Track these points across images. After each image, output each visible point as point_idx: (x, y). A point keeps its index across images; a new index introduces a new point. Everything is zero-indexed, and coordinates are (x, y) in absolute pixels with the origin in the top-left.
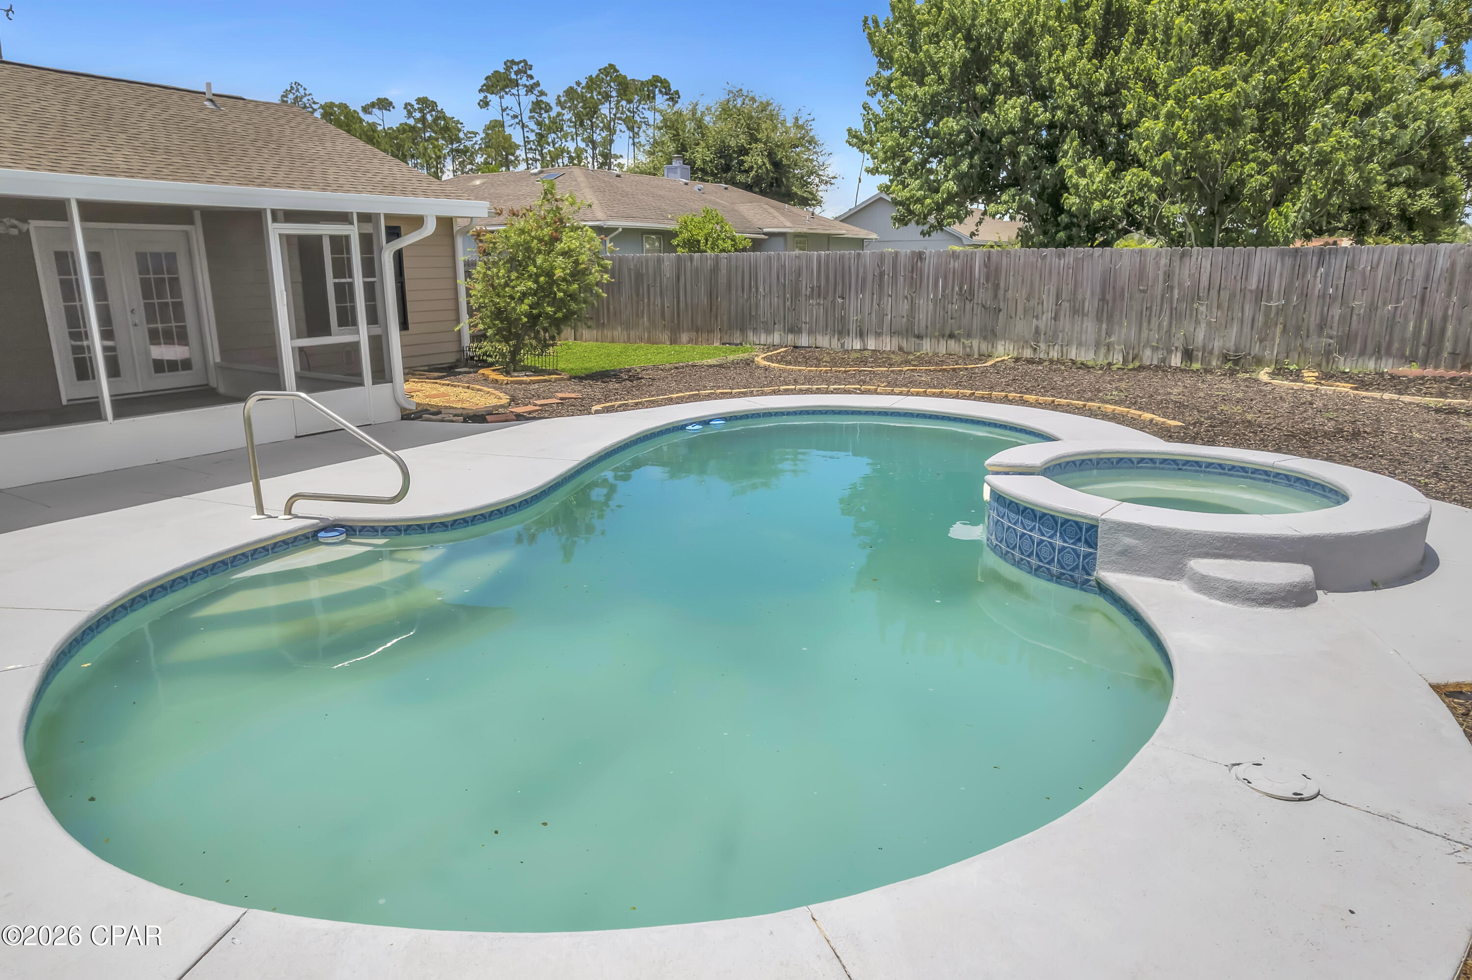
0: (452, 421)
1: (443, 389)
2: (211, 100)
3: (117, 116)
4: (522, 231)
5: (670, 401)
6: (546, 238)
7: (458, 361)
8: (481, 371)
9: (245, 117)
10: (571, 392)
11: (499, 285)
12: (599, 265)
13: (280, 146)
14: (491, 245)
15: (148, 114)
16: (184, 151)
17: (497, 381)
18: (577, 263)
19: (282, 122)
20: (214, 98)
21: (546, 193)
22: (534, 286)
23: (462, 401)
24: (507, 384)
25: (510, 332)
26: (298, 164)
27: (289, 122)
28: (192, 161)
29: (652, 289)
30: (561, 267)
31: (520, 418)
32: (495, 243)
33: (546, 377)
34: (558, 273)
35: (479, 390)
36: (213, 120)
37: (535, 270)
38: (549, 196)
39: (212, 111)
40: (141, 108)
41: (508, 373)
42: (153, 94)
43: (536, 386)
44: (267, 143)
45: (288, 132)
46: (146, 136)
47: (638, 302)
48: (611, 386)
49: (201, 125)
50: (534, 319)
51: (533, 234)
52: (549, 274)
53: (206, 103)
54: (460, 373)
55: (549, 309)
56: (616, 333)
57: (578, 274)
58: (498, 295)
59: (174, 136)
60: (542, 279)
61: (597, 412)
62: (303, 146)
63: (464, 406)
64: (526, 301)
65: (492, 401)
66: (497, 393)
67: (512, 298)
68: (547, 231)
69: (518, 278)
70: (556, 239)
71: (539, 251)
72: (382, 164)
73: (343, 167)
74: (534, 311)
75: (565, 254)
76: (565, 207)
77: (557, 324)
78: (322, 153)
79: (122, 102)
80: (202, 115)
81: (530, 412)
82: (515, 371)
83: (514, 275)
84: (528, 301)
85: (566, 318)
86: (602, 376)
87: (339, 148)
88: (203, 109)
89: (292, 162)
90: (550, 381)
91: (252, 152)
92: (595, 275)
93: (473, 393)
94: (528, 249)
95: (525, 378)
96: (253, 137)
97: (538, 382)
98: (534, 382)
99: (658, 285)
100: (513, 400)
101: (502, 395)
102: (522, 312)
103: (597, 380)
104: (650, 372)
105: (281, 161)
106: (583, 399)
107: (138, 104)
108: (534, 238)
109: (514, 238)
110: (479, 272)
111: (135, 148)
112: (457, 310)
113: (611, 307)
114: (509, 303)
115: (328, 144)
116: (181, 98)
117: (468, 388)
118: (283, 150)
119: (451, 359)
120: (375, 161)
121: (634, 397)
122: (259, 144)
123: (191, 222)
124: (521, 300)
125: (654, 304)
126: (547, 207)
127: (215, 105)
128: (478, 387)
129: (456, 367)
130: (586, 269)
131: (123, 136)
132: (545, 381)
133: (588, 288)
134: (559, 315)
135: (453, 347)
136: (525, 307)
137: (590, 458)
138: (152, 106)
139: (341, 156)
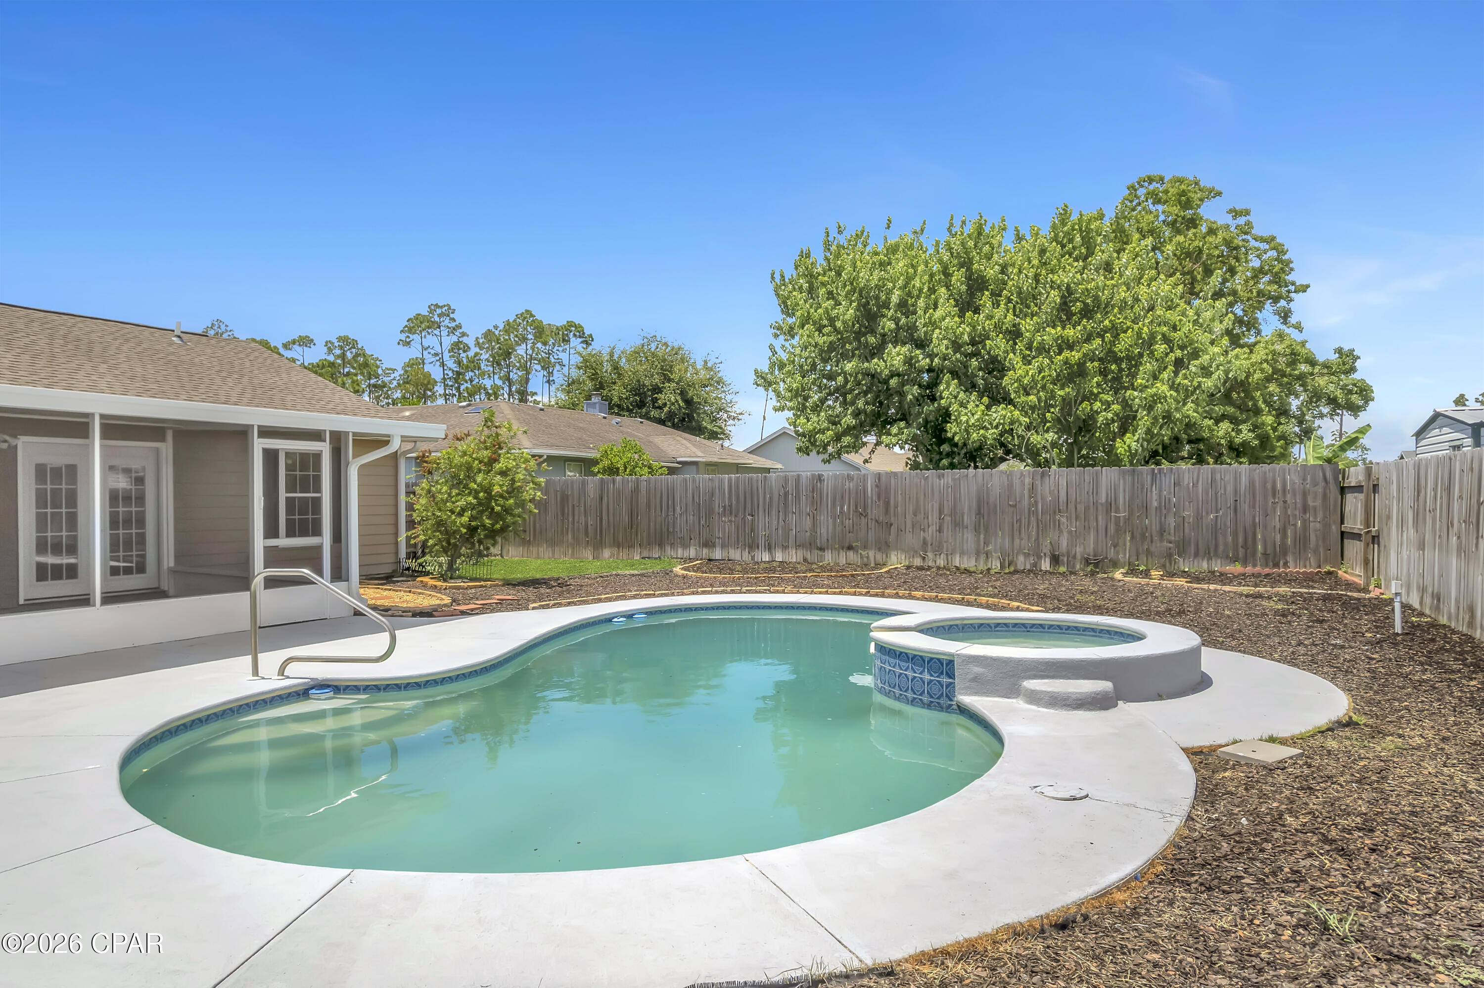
0: (402, 616)
1: (386, 593)
2: (179, 337)
3: (97, 349)
4: (465, 454)
5: (600, 601)
6: (486, 460)
7: (394, 571)
8: (419, 579)
9: (209, 351)
10: (509, 594)
11: (442, 500)
12: (533, 483)
13: (242, 376)
14: (435, 465)
15: (124, 348)
16: (159, 379)
17: (436, 586)
18: (513, 481)
19: (242, 355)
20: (182, 335)
21: (486, 421)
22: (474, 501)
23: (407, 602)
24: (446, 589)
25: (449, 543)
26: (259, 392)
27: (248, 356)
28: (166, 388)
29: (576, 509)
30: (499, 485)
31: (463, 613)
32: (438, 464)
33: (482, 583)
34: (496, 489)
35: (420, 593)
36: (181, 353)
37: (475, 486)
38: (490, 424)
39: (180, 346)
40: (118, 342)
41: (445, 581)
42: (126, 331)
43: (473, 591)
44: (230, 374)
45: (248, 364)
46: (125, 366)
47: (563, 521)
48: (542, 590)
49: (172, 357)
50: (472, 530)
51: (474, 456)
52: (488, 490)
53: (174, 339)
54: (398, 581)
55: (487, 521)
56: (541, 549)
57: (513, 491)
58: (440, 510)
59: (149, 366)
60: (481, 494)
61: (534, 608)
62: (262, 377)
63: (409, 605)
64: (466, 514)
65: (435, 602)
66: (439, 595)
67: (452, 512)
68: (486, 453)
69: (457, 495)
70: (493, 460)
71: (480, 471)
72: (334, 394)
73: (299, 396)
74: (473, 523)
75: (503, 473)
76: (503, 431)
77: (492, 534)
78: (279, 383)
79: (100, 337)
80: (171, 349)
81: (472, 610)
82: (451, 578)
83: (454, 492)
84: (468, 513)
85: (504, 529)
86: (535, 583)
87: (294, 379)
88: (172, 344)
89: (254, 390)
90: (485, 586)
91: (218, 381)
92: (530, 491)
93: (415, 596)
94: (469, 468)
95: (462, 584)
96: (217, 368)
97: (475, 587)
98: (471, 588)
99: (582, 505)
100: (454, 601)
101: (443, 597)
102: (462, 524)
103: (529, 586)
104: (577, 580)
105: (244, 389)
106: (518, 600)
107: (115, 339)
108: (475, 459)
109: (457, 460)
110: (422, 489)
111: (116, 376)
112: (396, 524)
113: (538, 525)
114: (450, 517)
115: (284, 376)
116: (152, 334)
117: (410, 592)
118: (245, 380)
119: (388, 569)
120: (327, 391)
121: (565, 598)
122: (224, 374)
123: (163, 439)
124: (461, 514)
125: (578, 522)
126: (486, 432)
127: (182, 340)
128: (420, 591)
129: (393, 577)
130: (521, 487)
131: (105, 366)
132: (481, 586)
133: (522, 504)
134: (498, 526)
135: (392, 559)
136: (465, 519)
137: (536, 638)
138: (127, 340)
139: (296, 386)
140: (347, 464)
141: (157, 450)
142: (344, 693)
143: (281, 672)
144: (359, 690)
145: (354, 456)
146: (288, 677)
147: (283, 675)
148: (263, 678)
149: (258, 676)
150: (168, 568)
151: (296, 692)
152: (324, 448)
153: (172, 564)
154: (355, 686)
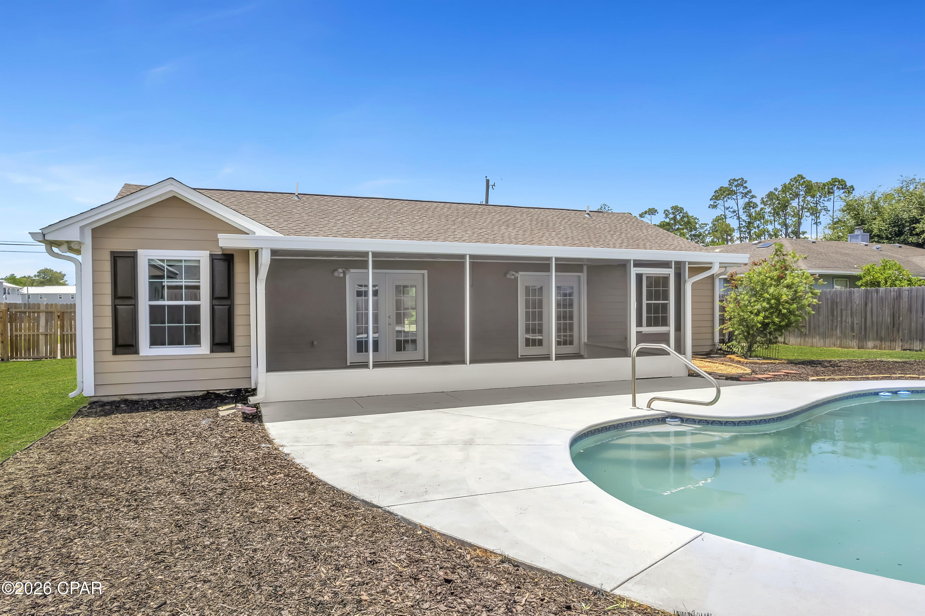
0: (719, 379)
1: (707, 364)
2: (588, 214)
3: (551, 225)
4: (760, 273)
5: (868, 379)
6: (775, 278)
7: (711, 351)
8: (728, 356)
9: (603, 220)
10: (793, 370)
11: (745, 305)
12: (812, 293)
13: (621, 233)
14: (740, 282)
15: (563, 223)
16: (580, 238)
17: (740, 361)
18: (796, 291)
19: (621, 221)
20: (590, 213)
21: (776, 251)
22: (767, 306)
23: (722, 370)
24: (747, 363)
25: (749, 333)
26: (631, 241)
27: (624, 221)
28: (583, 242)
29: (844, 312)
30: (786, 295)
31: (760, 380)
32: (742, 281)
33: (772, 361)
34: (784, 298)
35: (729, 365)
36: (590, 223)
37: (768, 296)
38: (779, 253)
39: (589, 219)
40: (560, 220)
41: (746, 358)
42: (563, 214)
43: (766, 366)
44: (615, 232)
45: (624, 226)
46: (563, 232)
47: (832, 321)
48: (818, 369)
49: (585, 226)
50: (765, 325)
51: (767, 275)
52: (778, 299)
53: (586, 215)
54: (714, 357)
55: (777, 319)
56: (814, 340)
57: (795, 298)
58: (743, 311)
59: (575, 231)
60: (773, 301)
61: (813, 380)
62: (632, 233)
63: (722, 372)
64: (761, 314)
65: (740, 371)
66: (743, 367)
67: (751, 312)
68: (775, 274)
69: (755, 301)
70: (781, 278)
71: (771, 285)
72: (674, 240)
73: (654, 242)
74: (766, 321)
75: (789, 287)
76: (788, 258)
77: (780, 329)
78: (642, 235)
79: (552, 218)
80: (585, 221)
81: (767, 378)
82: (750, 357)
83: (753, 299)
84: (762, 314)
85: (788, 325)
86: (811, 363)
87: (650, 233)
88: (585, 218)
89: (628, 240)
90: (775, 363)
91: (609, 237)
92: (809, 299)
93: (727, 367)
94: (763, 284)
95: (758, 361)
96: (608, 230)
97: (768, 363)
98: (765, 364)
99: (849, 308)
100: (753, 371)
101: (746, 368)
102: (758, 321)
103: (807, 365)
104: (846, 363)
105: (623, 240)
106: (800, 374)
107: (558, 219)
108: (767, 277)
109: (756, 278)
110: (731, 298)
111: (560, 238)
112: (713, 321)
113: (812, 324)
114: (750, 316)
115: (645, 231)
116: (575, 214)
117: (723, 364)
118: (623, 236)
119: (707, 349)
120: (670, 238)
121: (837, 375)
122: (612, 233)
123: (582, 271)
124: (757, 314)
125: (845, 322)
126: (776, 258)
127: (590, 216)
128: (729, 364)
129: (711, 354)
130: (801, 296)
131: (554, 233)
132: (772, 363)
133: (802, 308)
134: (783, 323)
135: (709, 342)
136: (760, 318)
137: (818, 401)
138: (564, 219)
139: (651, 237)
140: (685, 282)
141: (579, 277)
142: (686, 423)
143: (649, 406)
144: (695, 422)
145: (689, 277)
146: (653, 409)
147: (650, 408)
148: (638, 408)
149: (635, 407)
150: (584, 342)
151: (657, 419)
152: (671, 272)
153: (586, 341)
154: (693, 419)
